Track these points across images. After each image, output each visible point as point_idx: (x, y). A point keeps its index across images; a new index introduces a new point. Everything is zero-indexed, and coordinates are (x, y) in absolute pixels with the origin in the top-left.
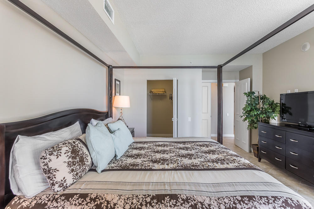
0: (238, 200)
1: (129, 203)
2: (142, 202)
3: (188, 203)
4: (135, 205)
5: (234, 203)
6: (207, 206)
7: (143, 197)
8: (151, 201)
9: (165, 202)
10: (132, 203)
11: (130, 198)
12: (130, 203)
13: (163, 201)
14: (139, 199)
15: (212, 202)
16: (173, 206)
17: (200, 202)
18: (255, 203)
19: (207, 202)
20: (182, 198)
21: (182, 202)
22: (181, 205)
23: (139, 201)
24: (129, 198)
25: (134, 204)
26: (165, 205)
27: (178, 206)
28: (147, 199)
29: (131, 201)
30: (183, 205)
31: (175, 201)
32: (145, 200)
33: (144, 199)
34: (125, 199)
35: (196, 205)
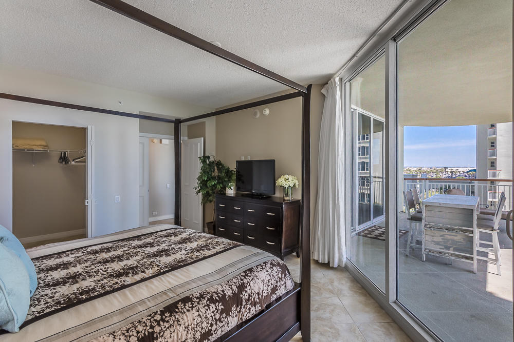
0: (243, 276)
1: (133, 335)
2: (151, 324)
3: (204, 298)
4: (143, 332)
5: (242, 280)
6: (221, 293)
7: (149, 318)
8: (162, 317)
9: (180, 309)
10: (138, 332)
11: (131, 328)
12: (135, 334)
13: (177, 310)
14: (144, 322)
15: (224, 287)
16: (190, 309)
17: (215, 292)
18: (255, 273)
19: (220, 289)
20: (195, 297)
21: (198, 300)
22: (198, 303)
23: (146, 326)
24: (129, 329)
25: (141, 332)
26: (181, 312)
27: (196, 306)
28: (155, 318)
29: (134, 330)
30: (200, 302)
31: (190, 303)
32: (154, 320)
33: (152, 320)
34: (123, 334)
35: (211, 297)
